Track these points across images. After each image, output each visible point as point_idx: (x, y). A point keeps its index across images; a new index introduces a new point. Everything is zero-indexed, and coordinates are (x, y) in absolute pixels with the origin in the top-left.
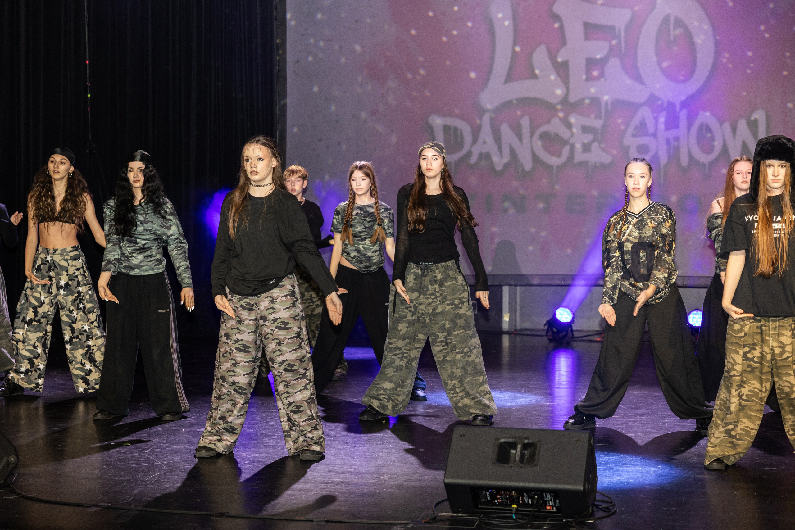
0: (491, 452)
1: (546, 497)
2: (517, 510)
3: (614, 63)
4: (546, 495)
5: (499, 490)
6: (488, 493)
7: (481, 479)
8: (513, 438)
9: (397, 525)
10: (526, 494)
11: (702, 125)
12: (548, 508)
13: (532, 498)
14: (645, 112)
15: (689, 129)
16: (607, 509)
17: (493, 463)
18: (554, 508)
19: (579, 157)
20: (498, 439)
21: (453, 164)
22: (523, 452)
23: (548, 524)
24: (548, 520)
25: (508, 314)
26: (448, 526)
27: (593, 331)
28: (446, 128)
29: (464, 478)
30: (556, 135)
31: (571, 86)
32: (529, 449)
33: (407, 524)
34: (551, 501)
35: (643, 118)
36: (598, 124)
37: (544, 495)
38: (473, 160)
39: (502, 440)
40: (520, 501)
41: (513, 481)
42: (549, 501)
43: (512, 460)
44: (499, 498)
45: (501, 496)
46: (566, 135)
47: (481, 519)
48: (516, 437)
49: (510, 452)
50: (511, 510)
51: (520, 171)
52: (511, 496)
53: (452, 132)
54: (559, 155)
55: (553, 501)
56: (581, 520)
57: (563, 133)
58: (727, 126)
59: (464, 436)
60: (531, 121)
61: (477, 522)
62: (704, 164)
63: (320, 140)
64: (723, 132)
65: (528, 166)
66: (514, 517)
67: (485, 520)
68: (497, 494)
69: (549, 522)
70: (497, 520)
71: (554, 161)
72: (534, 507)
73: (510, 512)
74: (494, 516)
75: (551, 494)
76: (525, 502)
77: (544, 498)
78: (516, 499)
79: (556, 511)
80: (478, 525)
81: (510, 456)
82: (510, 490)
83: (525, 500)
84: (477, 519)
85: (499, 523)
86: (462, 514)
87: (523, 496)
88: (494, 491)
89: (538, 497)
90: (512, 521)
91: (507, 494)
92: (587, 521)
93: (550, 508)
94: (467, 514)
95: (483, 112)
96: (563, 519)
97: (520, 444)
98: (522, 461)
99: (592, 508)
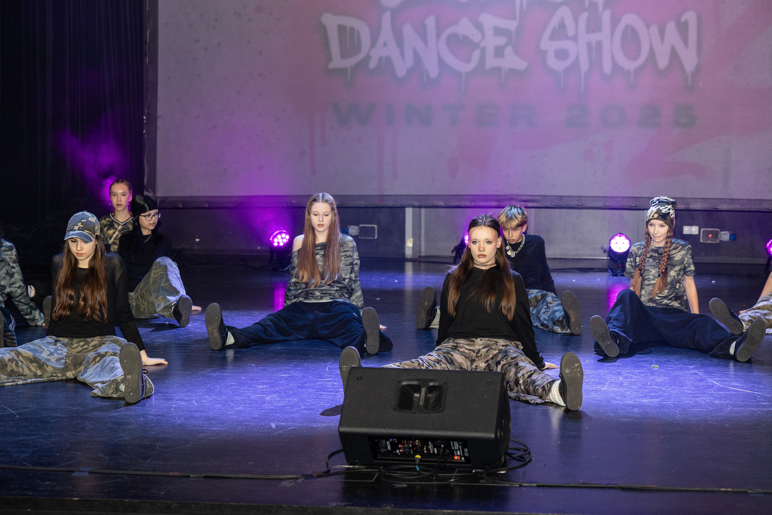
0: (392, 396)
1: (454, 446)
2: (421, 460)
4: (453, 443)
5: (401, 438)
6: (388, 443)
7: (380, 428)
8: (416, 381)
9: (285, 479)
10: (432, 443)
11: (627, 26)
12: (456, 458)
13: (438, 447)
14: (564, 13)
15: (612, 33)
16: (522, 458)
17: (394, 409)
18: (463, 459)
19: (491, 62)
20: (400, 382)
21: (349, 70)
22: (428, 395)
23: (456, 476)
24: (456, 471)
25: (412, 239)
26: (343, 480)
28: (342, 29)
29: (362, 426)
30: (466, 38)
32: (435, 393)
33: (297, 478)
34: (459, 450)
35: (562, 19)
36: (512, 25)
37: (452, 444)
38: (373, 65)
39: (405, 383)
40: (424, 451)
41: (417, 429)
42: (456, 451)
43: (415, 405)
44: (400, 448)
45: (403, 445)
46: (476, 37)
47: (379, 471)
48: (419, 380)
49: (413, 396)
50: (414, 461)
51: (425, 78)
52: (414, 446)
53: (348, 32)
54: (469, 61)
55: (461, 451)
56: (492, 471)
57: (473, 35)
58: (654, 28)
59: (361, 377)
60: (437, 21)
61: (376, 475)
62: (629, 72)
63: (197, 41)
64: (649, 35)
65: (434, 73)
66: (418, 469)
67: (384, 472)
68: (398, 444)
69: (457, 473)
70: (398, 472)
71: (464, 67)
72: (440, 457)
73: (413, 463)
74: (395, 467)
75: (459, 443)
76: (430, 451)
77: (452, 447)
78: (420, 449)
79: (464, 461)
80: (377, 478)
81: (413, 400)
82: (414, 438)
83: (430, 450)
84: (376, 472)
85: (401, 476)
86: (360, 465)
87: (428, 445)
88: (395, 440)
89: (444, 446)
90: (415, 473)
91: (410, 443)
92: (499, 471)
93: (458, 458)
94: (365, 466)
95: (383, 10)
96: (472, 471)
97: (424, 387)
98: (426, 406)
99: (505, 457)
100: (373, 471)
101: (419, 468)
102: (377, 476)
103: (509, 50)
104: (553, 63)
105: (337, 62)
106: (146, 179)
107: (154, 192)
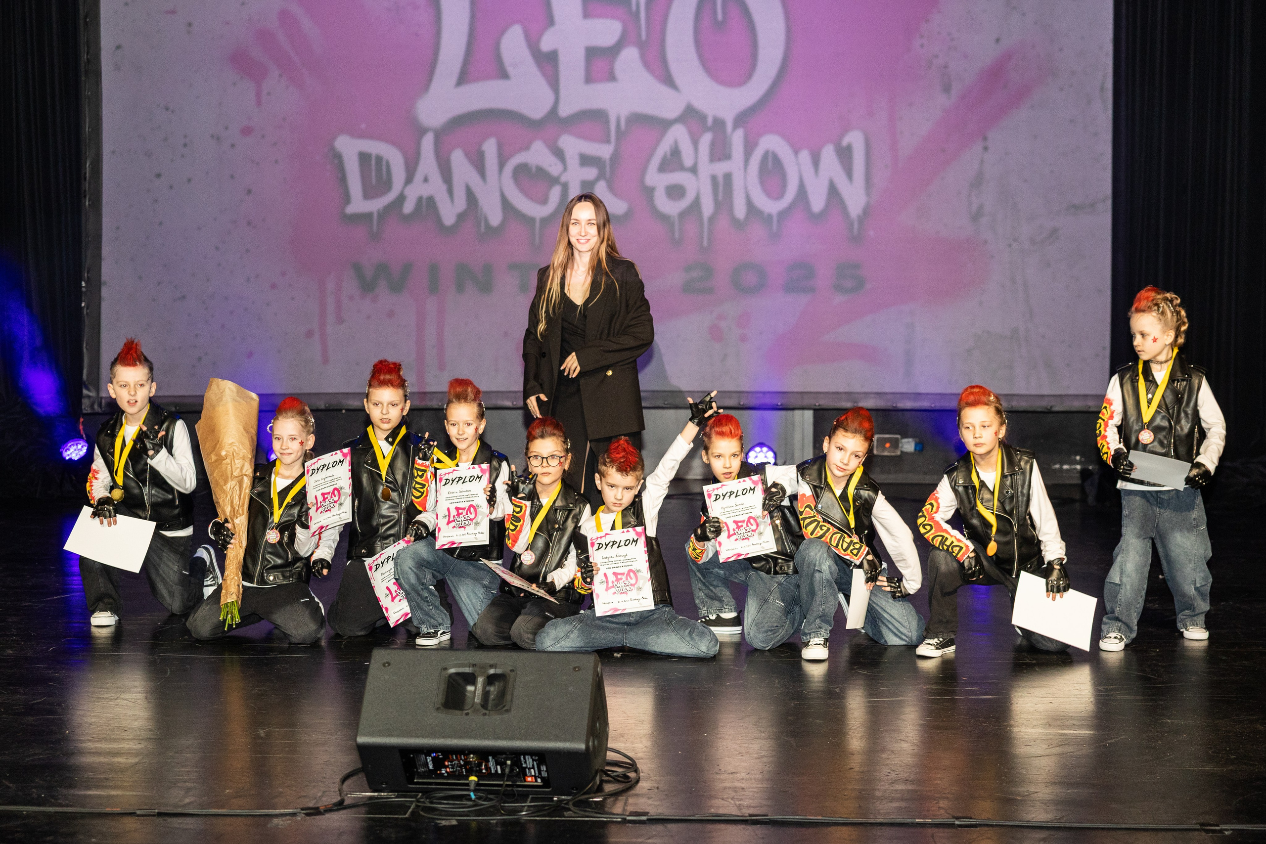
0: (435, 690)
1: (525, 762)
2: (478, 784)
3: (630, 56)
4: (525, 758)
5: (448, 752)
7: (417, 736)
8: (470, 667)
9: (277, 816)
10: (493, 758)
11: (767, 153)
12: (529, 779)
13: (502, 764)
14: (679, 134)
15: (747, 160)
16: (624, 779)
17: (438, 709)
18: (539, 780)
20: (445, 669)
21: (375, 215)
22: (488, 688)
23: (528, 806)
24: (529, 799)
26: (363, 816)
28: (364, 157)
29: (390, 735)
30: (540, 170)
31: (563, 92)
32: (497, 683)
33: (294, 814)
34: (533, 768)
35: (676, 143)
36: (604, 151)
37: (522, 759)
38: (408, 207)
39: (452, 671)
40: (482, 770)
41: (470, 738)
42: (529, 769)
43: (469, 701)
44: (447, 766)
45: (452, 762)
46: (553, 166)
47: (418, 801)
48: (474, 665)
49: (465, 690)
50: (467, 785)
51: (483, 227)
52: (467, 763)
53: (373, 162)
54: (544, 201)
55: (536, 769)
56: (583, 798)
57: (550, 166)
58: (805, 155)
59: (389, 664)
60: (500, 147)
61: (412, 807)
62: (770, 216)
63: (158, 176)
64: (799, 165)
65: (495, 217)
66: (473, 797)
67: (424, 802)
68: (444, 760)
69: (530, 802)
70: (444, 802)
71: (537, 211)
72: (505, 778)
73: (466, 787)
74: (440, 795)
75: (533, 757)
76: (491, 771)
77: (522, 764)
78: (477, 767)
79: (541, 784)
80: (412, 812)
81: (465, 695)
82: (467, 752)
83: (490, 768)
84: (413, 801)
85: (448, 808)
86: (388, 792)
87: (487, 761)
88: (439, 755)
89: (511, 763)
90: (470, 803)
91: (461, 759)
92: (592, 798)
93: (532, 779)
94: (396, 794)
95: (422, 131)
96: (553, 798)
97: (481, 676)
98: (485, 704)
99: (601, 777)
100: (407, 801)
101: (475, 795)
102: (414, 809)
104: (664, 205)
105: (358, 205)
106: (85, 371)
107: (98, 390)
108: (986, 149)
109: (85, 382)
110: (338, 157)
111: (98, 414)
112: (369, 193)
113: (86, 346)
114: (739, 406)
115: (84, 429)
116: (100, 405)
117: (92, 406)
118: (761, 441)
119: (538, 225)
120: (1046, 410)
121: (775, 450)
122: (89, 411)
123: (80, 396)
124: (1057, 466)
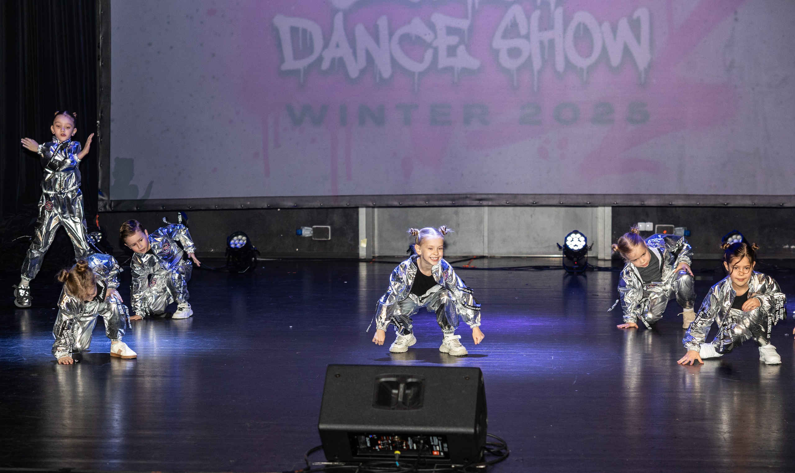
0: (370, 392)
1: (433, 441)
2: (400, 456)
4: (433, 439)
5: (381, 435)
6: (367, 439)
7: (359, 424)
8: (394, 377)
10: (411, 439)
11: (579, 24)
12: (435, 453)
13: (417, 443)
14: (516, 11)
15: (565, 31)
16: (499, 454)
17: (373, 406)
18: (442, 454)
19: (444, 61)
20: (378, 379)
21: (302, 71)
23: (436, 471)
24: (435, 467)
25: (366, 240)
27: (460, 257)
28: (294, 30)
29: (342, 423)
30: (418, 37)
32: (413, 389)
34: (438, 445)
36: (464, 24)
37: (431, 439)
38: (325, 65)
39: (383, 380)
40: (403, 446)
41: (396, 424)
42: (436, 446)
43: (394, 400)
44: (380, 444)
45: (383, 441)
46: (428, 37)
47: (360, 467)
48: (397, 376)
49: (391, 393)
50: (394, 456)
51: (378, 79)
52: (393, 442)
53: (300, 34)
54: (421, 61)
55: (440, 446)
56: (472, 466)
57: (426, 35)
58: (606, 26)
59: (340, 375)
60: (390, 22)
61: (357, 471)
62: (582, 69)
63: (150, 44)
64: (602, 32)
65: (386, 73)
66: (397, 464)
67: (365, 468)
68: (377, 440)
69: (437, 468)
70: (378, 468)
71: (416, 67)
72: (420, 452)
74: (375, 463)
75: (439, 438)
77: (430, 443)
78: (399, 445)
79: (443, 456)
81: (391, 396)
82: (393, 434)
83: (409, 446)
84: (356, 468)
85: (381, 472)
86: (339, 462)
87: (407, 441)
88: (374, 436)
89: (423, 442)
90: (396, 469)
91: (389, 439)
92: (478, 466)
93: (437, 453)
94: (345, 463)
95: (335, 11)
96: (451, 466)
97: (402, 383)
98: (404, 403)
99: (483, 452)
100: (352, 468)
101: (399, 464)
103: (461, 50)
104: (506, 61)
105: (290, 64)
106: (100, 182)
107: (109, 196)
108: (736, 20)
109: (99, 190)
110: (276, 30)
111: (109, 212)
112: (297, 56)
113: (101, 164)
114: (560, 205)
115: (99, 223)
116: (110, 206)
117: (105, 207)
118: (576, 229)
119: (416, 77)
120: (779, 206)
121: (586, 236)
122: (103, 210)
123: (97, 200)
124: (787, 246)
